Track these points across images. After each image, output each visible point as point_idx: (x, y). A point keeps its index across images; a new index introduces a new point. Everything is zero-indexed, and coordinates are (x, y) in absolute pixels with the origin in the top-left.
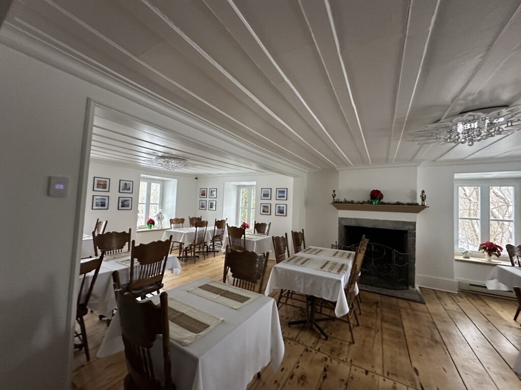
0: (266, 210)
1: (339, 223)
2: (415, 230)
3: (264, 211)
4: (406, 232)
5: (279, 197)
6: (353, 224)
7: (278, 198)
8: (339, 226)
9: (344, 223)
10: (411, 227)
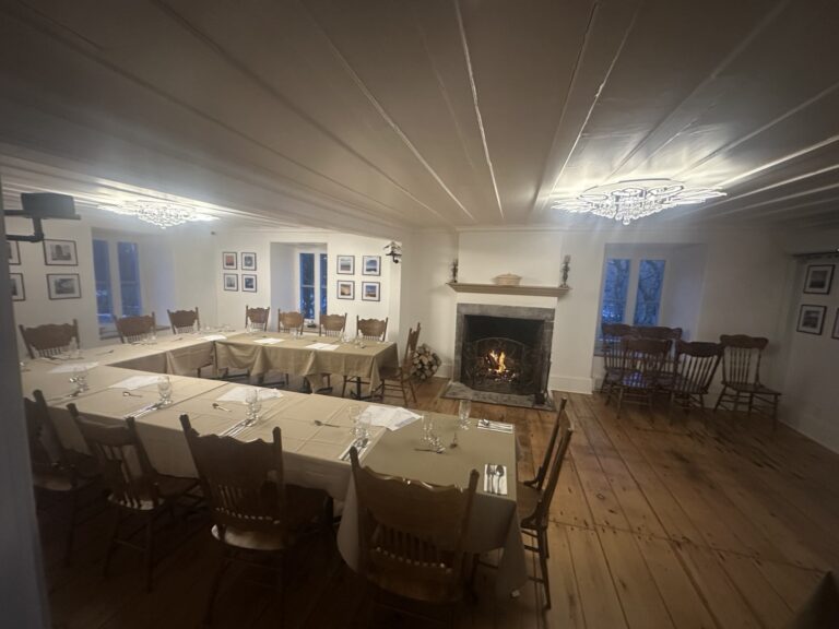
0: (346, 291)
1: (458, 312)
2: (553, 319)
3: (343, 294)
4: (542, 322)
5: (368, 270)
6: (477, 312)
7: (365, 273)
8: (458, 317)
9: (464, 311)
10: (549, 316)
